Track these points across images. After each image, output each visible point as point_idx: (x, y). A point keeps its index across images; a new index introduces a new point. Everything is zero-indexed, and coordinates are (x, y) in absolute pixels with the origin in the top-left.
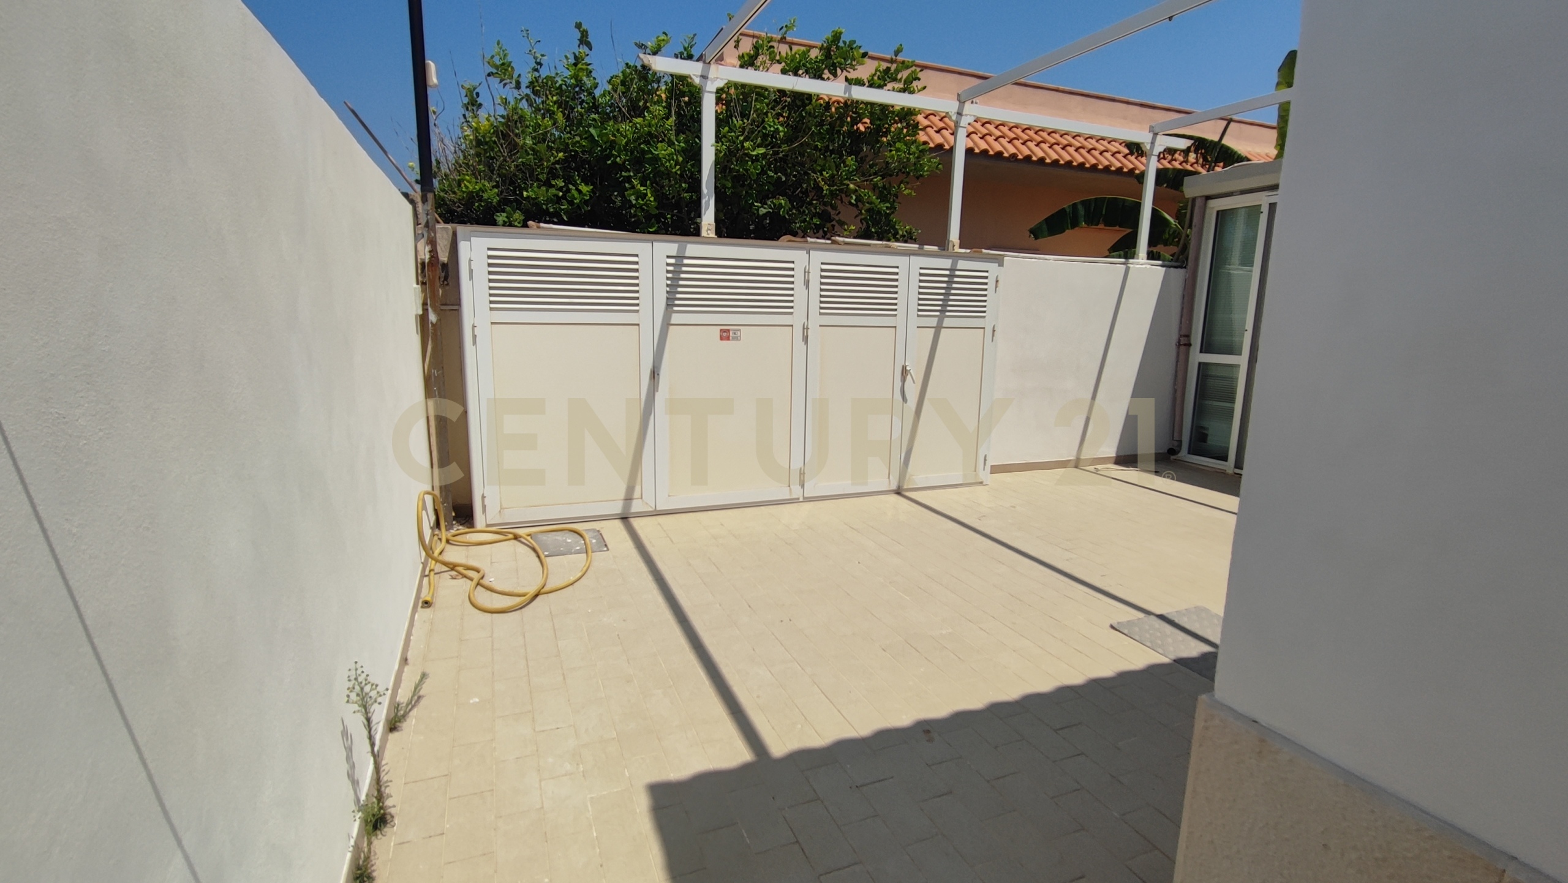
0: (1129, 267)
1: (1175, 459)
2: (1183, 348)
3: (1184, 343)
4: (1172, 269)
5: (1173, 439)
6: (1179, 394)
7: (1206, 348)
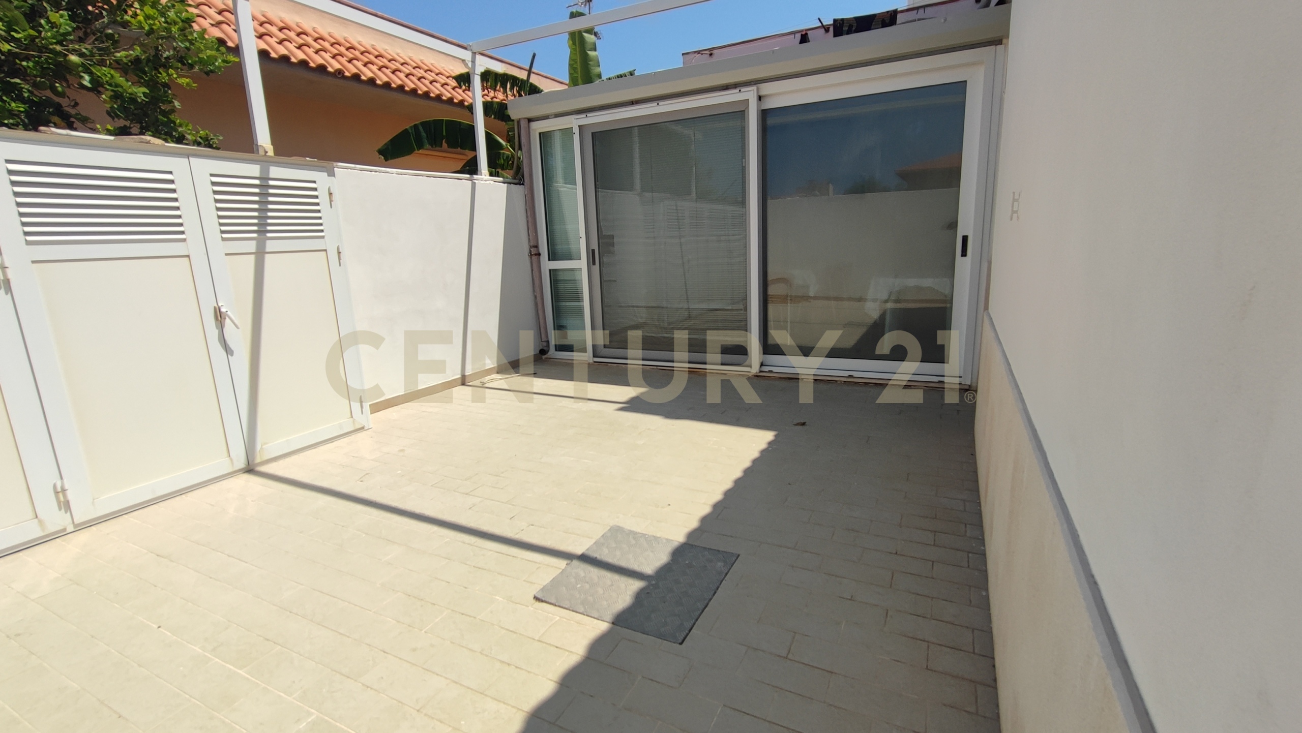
0: (475, 183)
1: (547, 358)
2: (534, 258)
3: (535, 254)
4: (512, 185)
5: (542, 341)
6: (539, 298)
7: (553, 256)
